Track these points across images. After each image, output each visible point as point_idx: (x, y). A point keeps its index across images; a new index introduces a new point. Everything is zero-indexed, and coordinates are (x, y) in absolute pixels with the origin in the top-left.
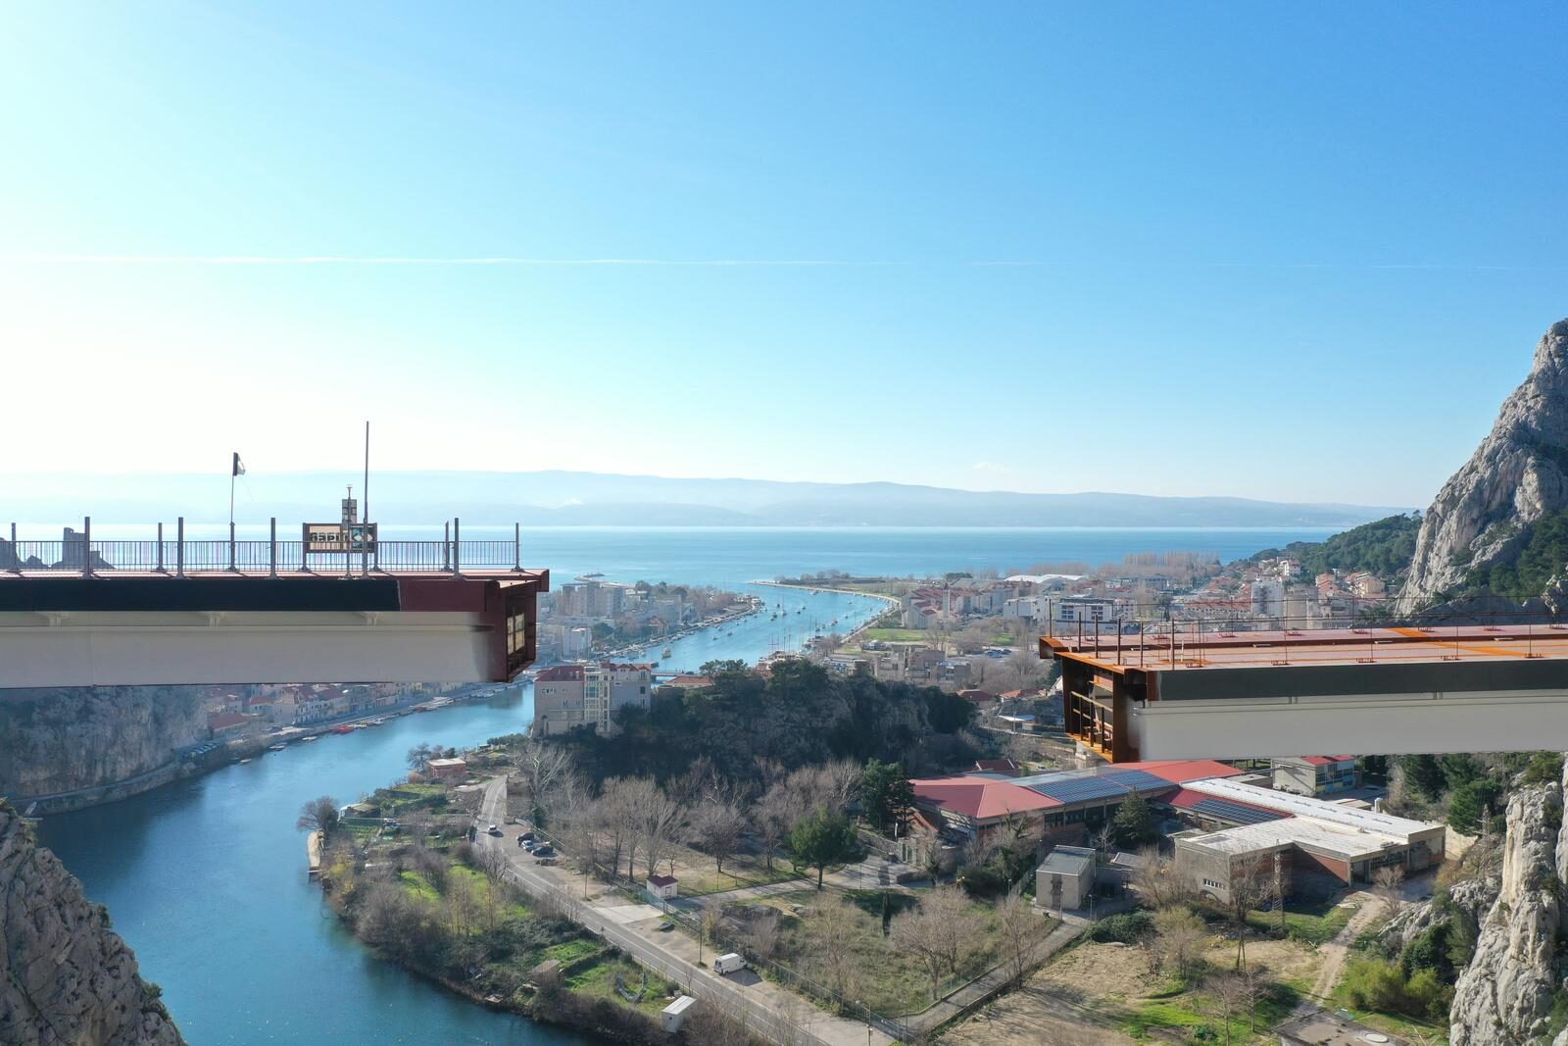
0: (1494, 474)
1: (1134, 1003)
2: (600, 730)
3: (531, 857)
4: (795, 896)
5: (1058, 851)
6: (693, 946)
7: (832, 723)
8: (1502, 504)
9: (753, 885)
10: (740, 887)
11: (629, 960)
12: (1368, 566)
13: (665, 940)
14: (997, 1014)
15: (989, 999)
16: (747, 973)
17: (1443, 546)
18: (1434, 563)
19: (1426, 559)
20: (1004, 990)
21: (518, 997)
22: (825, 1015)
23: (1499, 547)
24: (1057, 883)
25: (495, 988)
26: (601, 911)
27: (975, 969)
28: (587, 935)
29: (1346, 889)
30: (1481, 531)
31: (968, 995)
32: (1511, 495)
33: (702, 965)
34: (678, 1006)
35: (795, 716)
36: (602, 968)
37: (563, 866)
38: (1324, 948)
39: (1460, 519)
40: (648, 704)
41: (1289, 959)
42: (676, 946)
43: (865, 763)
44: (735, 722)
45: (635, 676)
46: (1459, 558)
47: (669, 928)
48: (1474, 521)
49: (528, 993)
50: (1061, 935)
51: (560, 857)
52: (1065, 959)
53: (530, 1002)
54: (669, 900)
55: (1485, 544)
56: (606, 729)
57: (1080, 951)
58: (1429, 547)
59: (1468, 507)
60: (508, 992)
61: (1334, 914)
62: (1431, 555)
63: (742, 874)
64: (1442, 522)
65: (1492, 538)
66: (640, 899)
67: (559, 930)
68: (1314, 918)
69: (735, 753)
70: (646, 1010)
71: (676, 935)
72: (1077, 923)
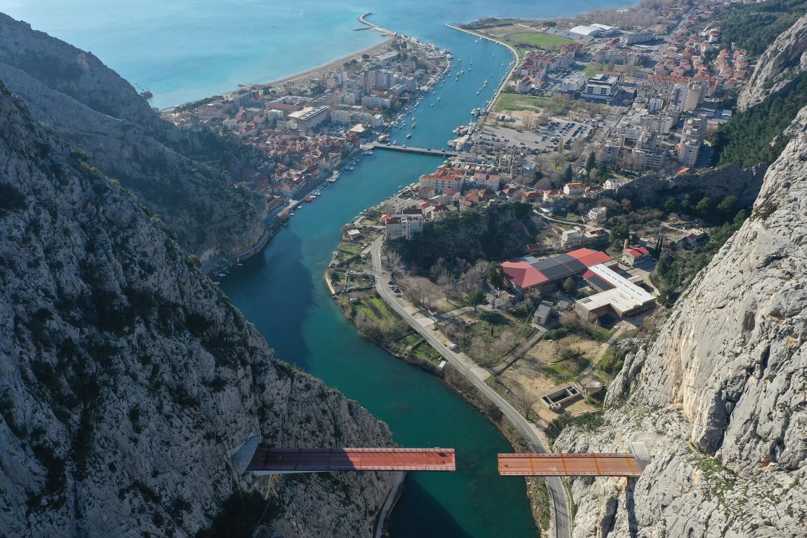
0: (796, 43)
1: (549, 364)
2: (407, 238)
3: (393, 293)
4: (470, 314)
5: (543, 304)
6: (443, 337)
7: (481, 232)
8: (795, 58)
9: (458, 308)
10: (453, 309)
11: (428, 345)
12: (746, 48)
13: (436, 334)
14: (517, 367)
15: (515, 361)
16: (456, 350)
17: (764, 75)
18: (758, 81)
19: (756, 78)
20: (518, 358)
21: (403, 355)
22: (475, 365)
23: (784, 85)
24: (539, 318)
25: (397, 352)
26: (417, 320)
27: (512, 351)
28: (416, 332)
29: (620, 320)
30: (782, 71)
31: (510, 359)
32: (801, 54)
33: (446, 346)
34: (442, 364)
35: (469, 231)
36: (422, 346)
37: (404, 299)
38: (603, 345)
39: (774, 64)
40: (422, 230)
41: (592, 349)
42: (438, 337)
43: (490, 262)
44: (449, 233)
45: (418, 221)
46: (768, 84)
47: (436, 329)
48: (780, 65)
49: (406, 355)
50: (538, 336)
51: (402, 293)
52: (535, 348)
53: (406, 357)
54: (434, 316)
55: (781, 80)
56: (409, 237)
57: (539, 344)
58: (759, 72)
59: (779, 59)
60: (401, 354)
61: (612, 330)
62: (759, 77)
63: (454, 303)
64: (768, 61)
65: (785, 77)
66: (427, 316)
67: (408, 331)
68: (606, 330)
69: (449, 245)
70: (434, 363)
71: (438, 332)
72: (543, 330)
